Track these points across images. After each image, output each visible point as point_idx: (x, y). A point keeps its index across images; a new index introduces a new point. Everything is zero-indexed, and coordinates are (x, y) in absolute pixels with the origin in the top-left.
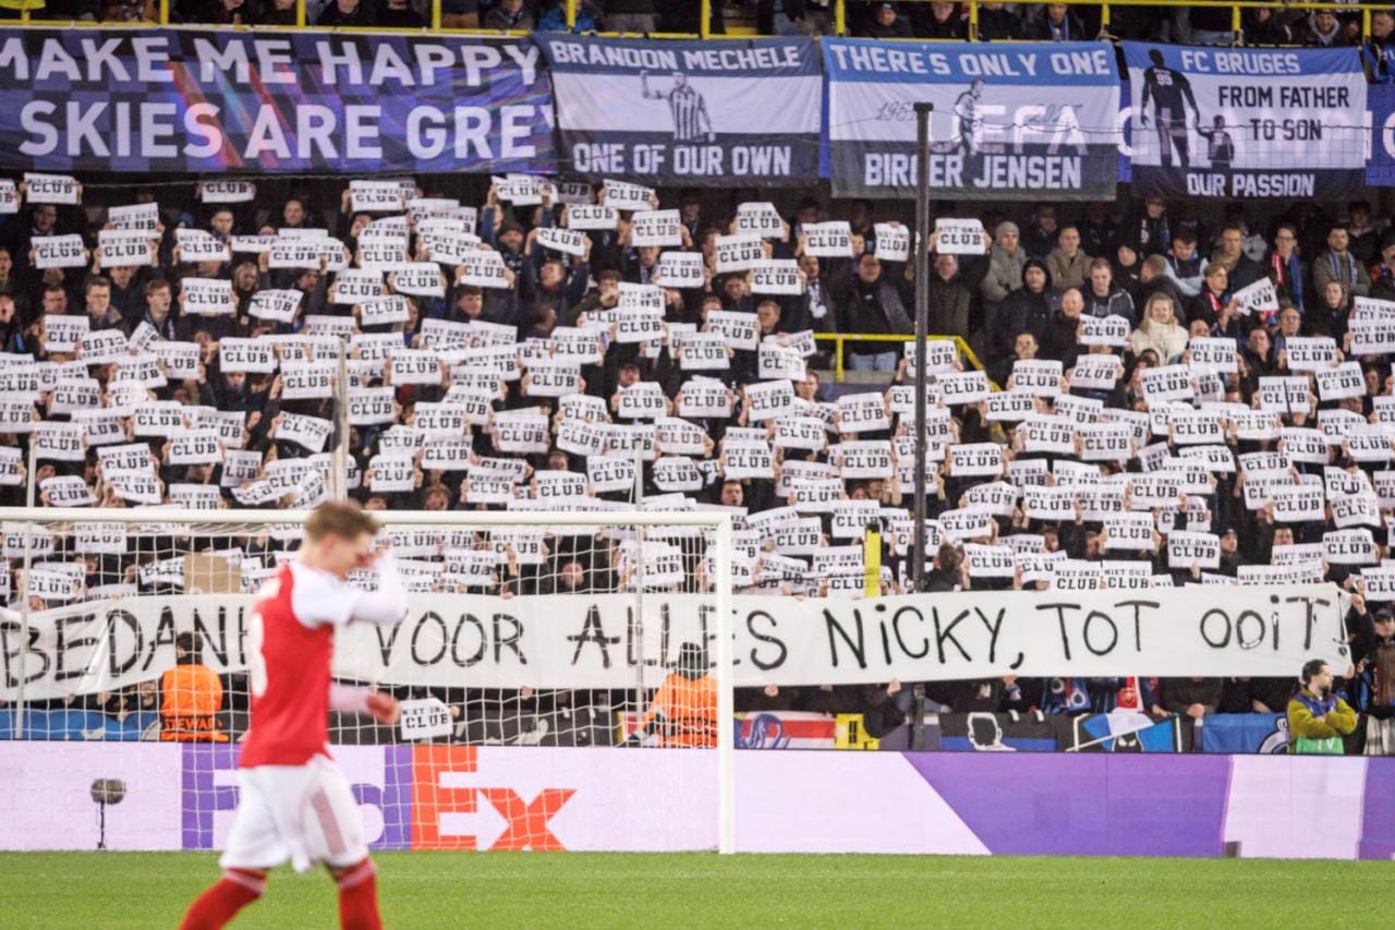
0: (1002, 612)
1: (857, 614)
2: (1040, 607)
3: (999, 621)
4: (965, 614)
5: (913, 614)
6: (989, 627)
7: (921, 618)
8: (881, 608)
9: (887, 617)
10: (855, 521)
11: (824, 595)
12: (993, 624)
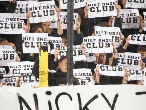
0: (117, 96)
1: (35, 96)
2: (138, 94)
3: (115, 101)
4: (96, 97)
5: (67, 96)
6: (109, 104)
7: (71, 99)
8: (49, 93)
9: (52, 98)
10: (35, 44)
11: (19, 86)
12: (111, 103)
